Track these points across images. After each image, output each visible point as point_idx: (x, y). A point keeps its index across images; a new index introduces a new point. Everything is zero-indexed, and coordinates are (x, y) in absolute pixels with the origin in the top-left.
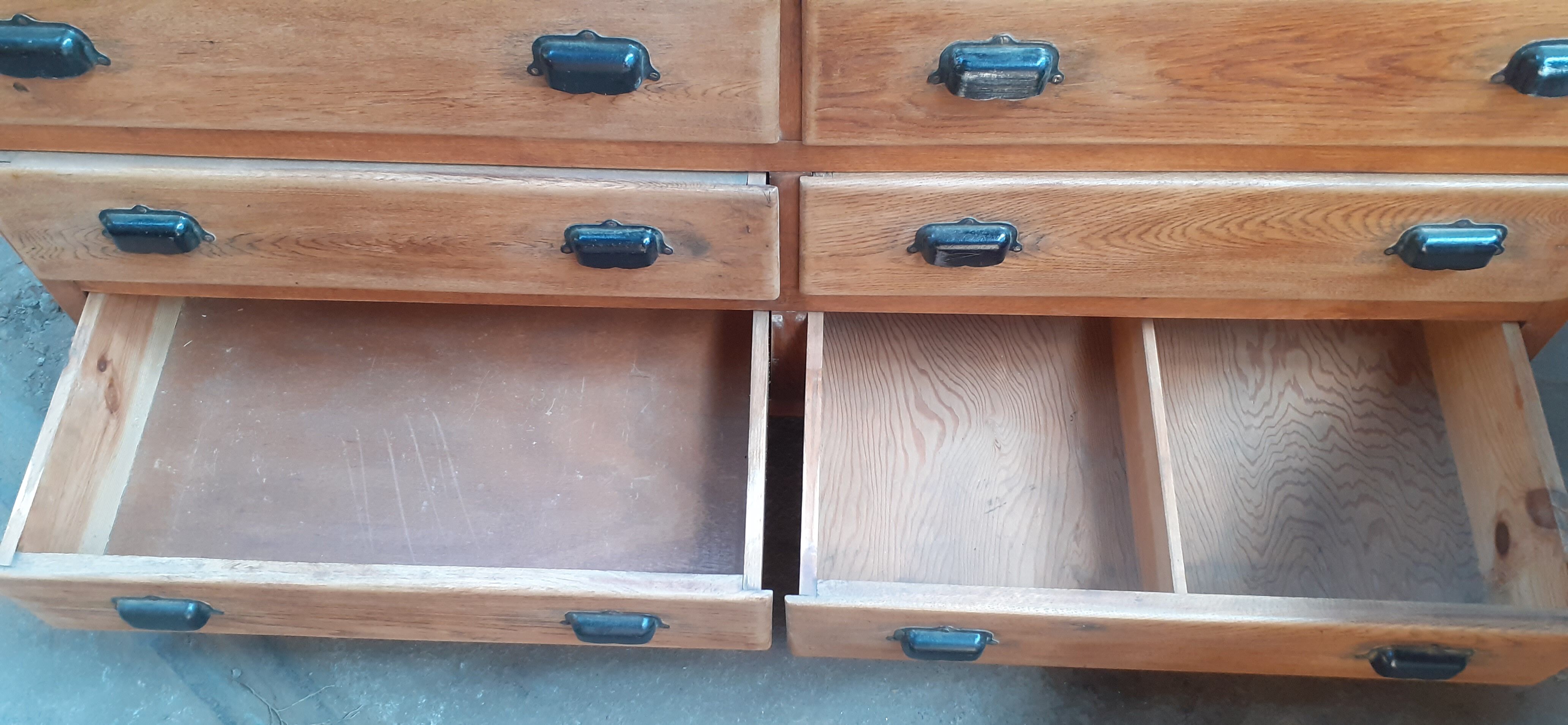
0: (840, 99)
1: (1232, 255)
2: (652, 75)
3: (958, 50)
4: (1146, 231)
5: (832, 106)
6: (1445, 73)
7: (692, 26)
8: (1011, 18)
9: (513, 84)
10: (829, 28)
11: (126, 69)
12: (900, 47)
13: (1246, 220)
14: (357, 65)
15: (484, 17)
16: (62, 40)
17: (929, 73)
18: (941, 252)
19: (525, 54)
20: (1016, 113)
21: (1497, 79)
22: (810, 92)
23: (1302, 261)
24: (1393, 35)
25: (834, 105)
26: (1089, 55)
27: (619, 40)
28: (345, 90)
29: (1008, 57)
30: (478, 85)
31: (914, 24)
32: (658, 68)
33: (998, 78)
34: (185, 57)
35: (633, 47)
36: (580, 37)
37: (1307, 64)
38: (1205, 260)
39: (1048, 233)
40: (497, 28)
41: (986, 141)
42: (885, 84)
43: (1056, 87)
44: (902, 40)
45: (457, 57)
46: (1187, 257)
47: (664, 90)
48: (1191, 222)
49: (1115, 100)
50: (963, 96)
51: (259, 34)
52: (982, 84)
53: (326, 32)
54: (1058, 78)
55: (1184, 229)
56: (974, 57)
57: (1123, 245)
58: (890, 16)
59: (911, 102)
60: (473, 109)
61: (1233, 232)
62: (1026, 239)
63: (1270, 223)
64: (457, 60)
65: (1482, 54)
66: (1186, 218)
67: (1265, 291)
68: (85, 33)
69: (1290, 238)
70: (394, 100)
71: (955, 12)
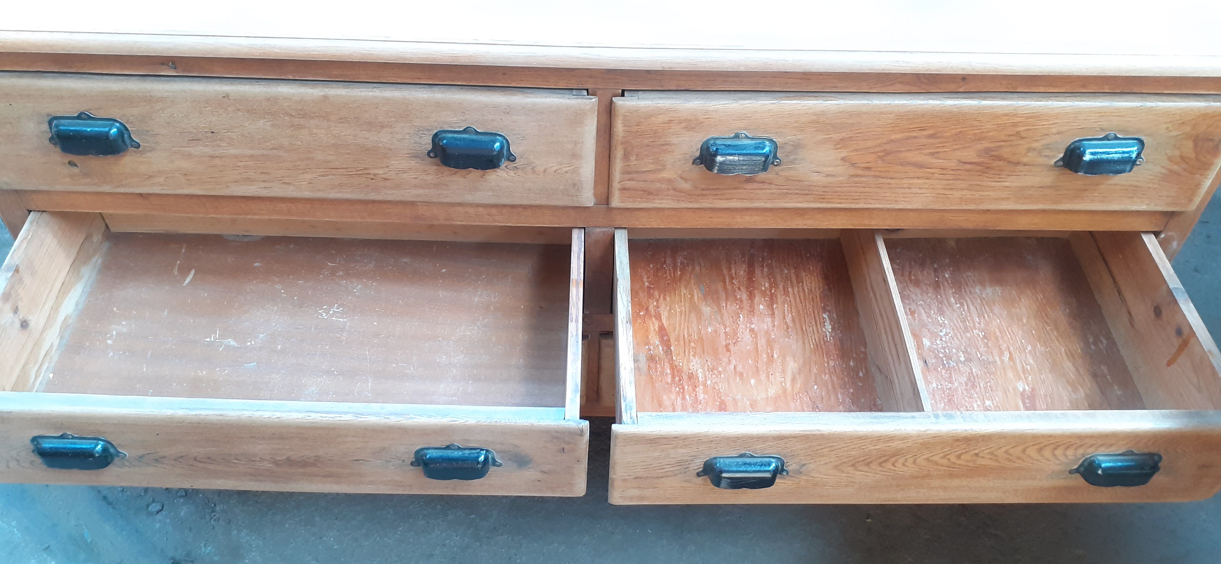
0: (635, 175)
1: (951, 476)
2: (511, 158)
3: (712, 142)
4: (885, 461)
5: (629, 180)
6: (1025, 160)
7: (539, 125)
8: (747, 121)
9: (416, 164)
10: (629, 126)
11: (149, 151)
12: (674, 140)
13: (963, 453)
14: (311, 149)
15: (402, 117)
16: (110, 129)
17: (694, 158)
18: (725, 479)
19: (427, 143)
20: (750, 186)
21: (1058, 164)
22: (615, 170)
23: (1006, 479)
24: (991, 134)
25: (631, 179)
26: (797, 146)
27: (491, 134)
28: (300, 167)
29: (744, 147)
30: (393, 164)
31: (684, 125)
32: (515, 153)
33: (739, 160)
34: (192, 143)
35: (500, 138)
36: (465, 131)
37: (938, 153)
38: (931, 479)
39: (809, 462)
40: (410, 124)
41: (730, 205)
42: (664, 165)
43: (776, 168)
44: (676, 136)
45: (380, 145)
46: (916, 477)
47: (518, 168)
48: (920, 455)
49: (815, 177)
50: (716, 172)
51: (246, 127)
52: (729, 164)
53: (293, 126)
54: (777, 162)
55: (915, 460)
56: (723, 146)
57: (869, 470)
58: (668, 119)
59: (681, 178)
60: (387, 181)
61: (953, 461)
62: (791, 466)
63: (981, 455)
64: (380, 147)
65: (1047, 147)
66: (917, 452)
67: (977, 499)
68: (127, 126)
69: (995, 464)
70: (334, 175)
71: (710, 117)
